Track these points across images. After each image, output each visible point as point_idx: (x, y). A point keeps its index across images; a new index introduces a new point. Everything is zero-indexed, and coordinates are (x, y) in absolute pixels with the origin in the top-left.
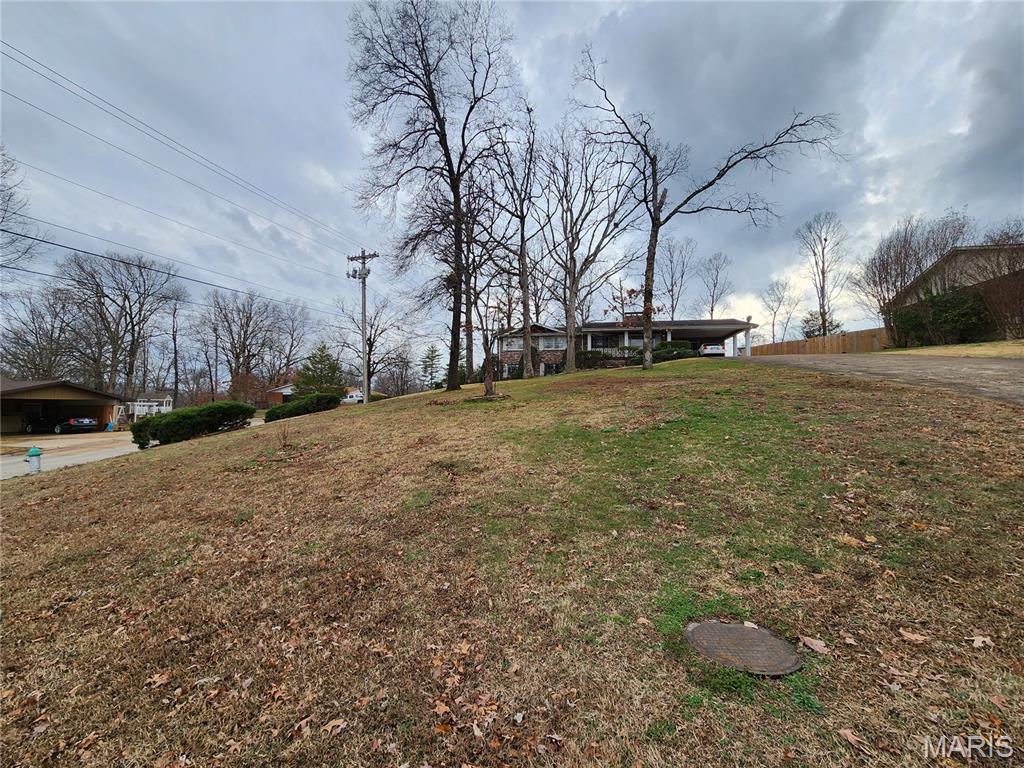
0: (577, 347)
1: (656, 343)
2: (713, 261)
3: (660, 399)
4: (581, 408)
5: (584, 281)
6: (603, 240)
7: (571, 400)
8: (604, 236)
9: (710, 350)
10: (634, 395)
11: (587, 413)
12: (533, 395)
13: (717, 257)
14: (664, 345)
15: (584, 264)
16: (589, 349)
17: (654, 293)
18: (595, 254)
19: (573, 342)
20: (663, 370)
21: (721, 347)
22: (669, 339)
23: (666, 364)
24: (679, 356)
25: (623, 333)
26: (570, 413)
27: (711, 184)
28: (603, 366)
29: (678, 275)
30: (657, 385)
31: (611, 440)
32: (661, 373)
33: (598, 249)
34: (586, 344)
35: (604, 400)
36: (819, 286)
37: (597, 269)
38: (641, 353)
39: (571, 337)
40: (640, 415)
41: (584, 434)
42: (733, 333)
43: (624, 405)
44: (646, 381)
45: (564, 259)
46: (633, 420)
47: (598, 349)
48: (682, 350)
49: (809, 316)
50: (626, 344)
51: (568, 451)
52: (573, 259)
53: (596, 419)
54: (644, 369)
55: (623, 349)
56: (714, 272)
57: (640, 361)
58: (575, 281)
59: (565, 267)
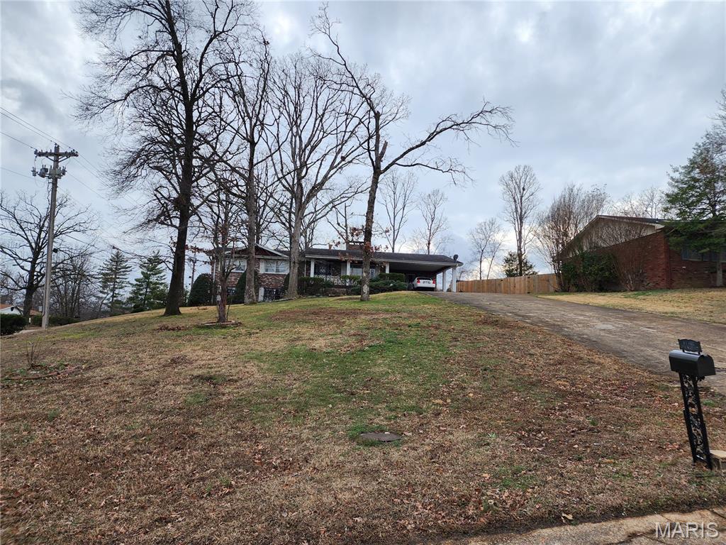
0: (300, 273)
1: (375, 273)
2: (432, 196)
3: (368, 329)
4: (307, 336)
5: (310, 208)
6: (330, 171)
7: (298, 328)
8: (332, 167)
9: (422, 283)
10: (349, 325)
11: (313, 340)
12: (264, 323)
13: (436, 193)
14: (382, 276)
15: (311, 191)
16: (312, 275)
17: (372, 232)
18: (323, 183)
19: (296, 268)
20: (378, 302)
21: (432, 281)
22: (387, 271)
23: (381, 296)
24: (395, 289)
25: (346, 262)
26: (298, 339)
27: (423, 143)
28: (325, 294)
29: (400, 206)
30: (368, 317)
31: (331, 358)
32: (374, 306)
33: (326, 178)
34: (309, 269)
35: (326, 329)
36: (517, 230)
37: (323, 197)
38: (361, 283)
39: (294, 263)
40: (352, 341)
41: (312, 354)
42: (443, 269)
43: (341, 333)
44: (361, 313)
45: (291, 184)
46: (347, 345)
47: (320, 276)
48: (398, 283)
49: (509, 257)
50: (348, 274)
51: (300, 366)
52: (300, 185)
53: (320, 344)
54: (362, 300)
55: (345, 277)
56: (432, 207)
57: (359, 292)
58: (301, 207)
59: (292, 192)
